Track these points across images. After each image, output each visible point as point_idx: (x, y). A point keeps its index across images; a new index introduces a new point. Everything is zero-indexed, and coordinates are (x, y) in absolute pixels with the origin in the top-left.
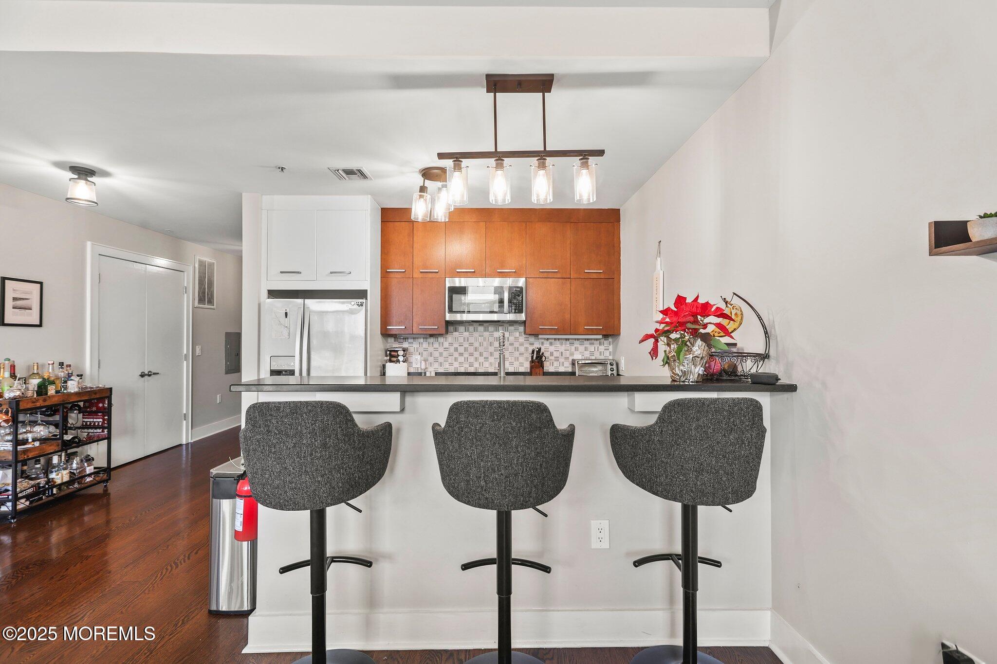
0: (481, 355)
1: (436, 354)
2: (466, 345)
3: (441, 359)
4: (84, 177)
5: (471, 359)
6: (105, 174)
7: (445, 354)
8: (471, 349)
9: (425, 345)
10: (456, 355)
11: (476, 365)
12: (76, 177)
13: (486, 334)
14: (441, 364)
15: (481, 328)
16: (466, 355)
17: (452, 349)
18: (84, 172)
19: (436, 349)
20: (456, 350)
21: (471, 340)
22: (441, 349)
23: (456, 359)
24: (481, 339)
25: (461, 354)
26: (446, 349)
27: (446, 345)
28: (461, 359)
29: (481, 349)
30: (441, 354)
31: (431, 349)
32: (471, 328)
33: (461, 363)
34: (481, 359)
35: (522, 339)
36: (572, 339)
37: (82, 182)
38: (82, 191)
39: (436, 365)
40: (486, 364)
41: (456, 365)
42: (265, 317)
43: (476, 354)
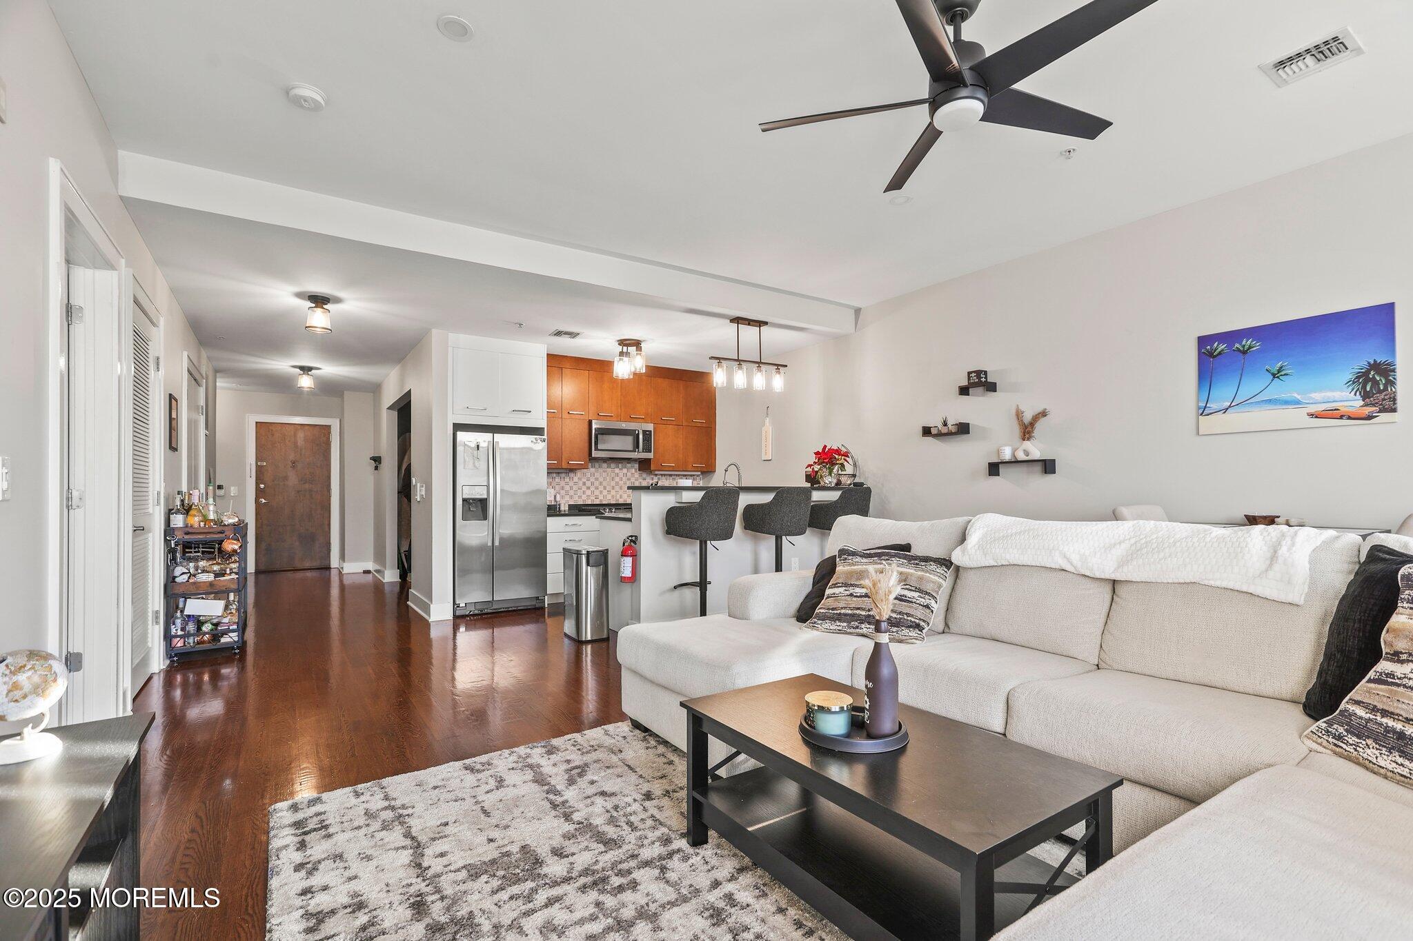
0: (605, 488)
1: (567, 488)
2: (592, 479)
3: (571, 493)
4: (319, 304)
5: (597, 492)
6: (338, 300)
7: (575, 488)
8: (597, 483)
9: (557, 480)
10: (584, 488)
11: (601, 497)
12: (314, 305)
13: (609, 470)
14: (571, 497)
15: (605, 465)
16: (592, 488)
17: (581, 483)
18: (319, 301)
19: (567, 484)
20: (584, 484)
21: (597, 475)
22: (571, 484)
23: (584, 492)
24: (604, 475)
25: (588, 488)
26: (576, 483)
27: (576, 479)
28: (589, 492)
29: (605, 483)
30: (571, 488)
31: (562, 483)
32: (597, 465)
33: (588, 496)
34: (605, 492)
35: (637, 475)
36: (674, 475)
37: (319, 310)
38: (319, 319)
39: (567, 498)
40: (609, 497)
41: (584, 497)
42: (459, 449)
43: (601, 488)
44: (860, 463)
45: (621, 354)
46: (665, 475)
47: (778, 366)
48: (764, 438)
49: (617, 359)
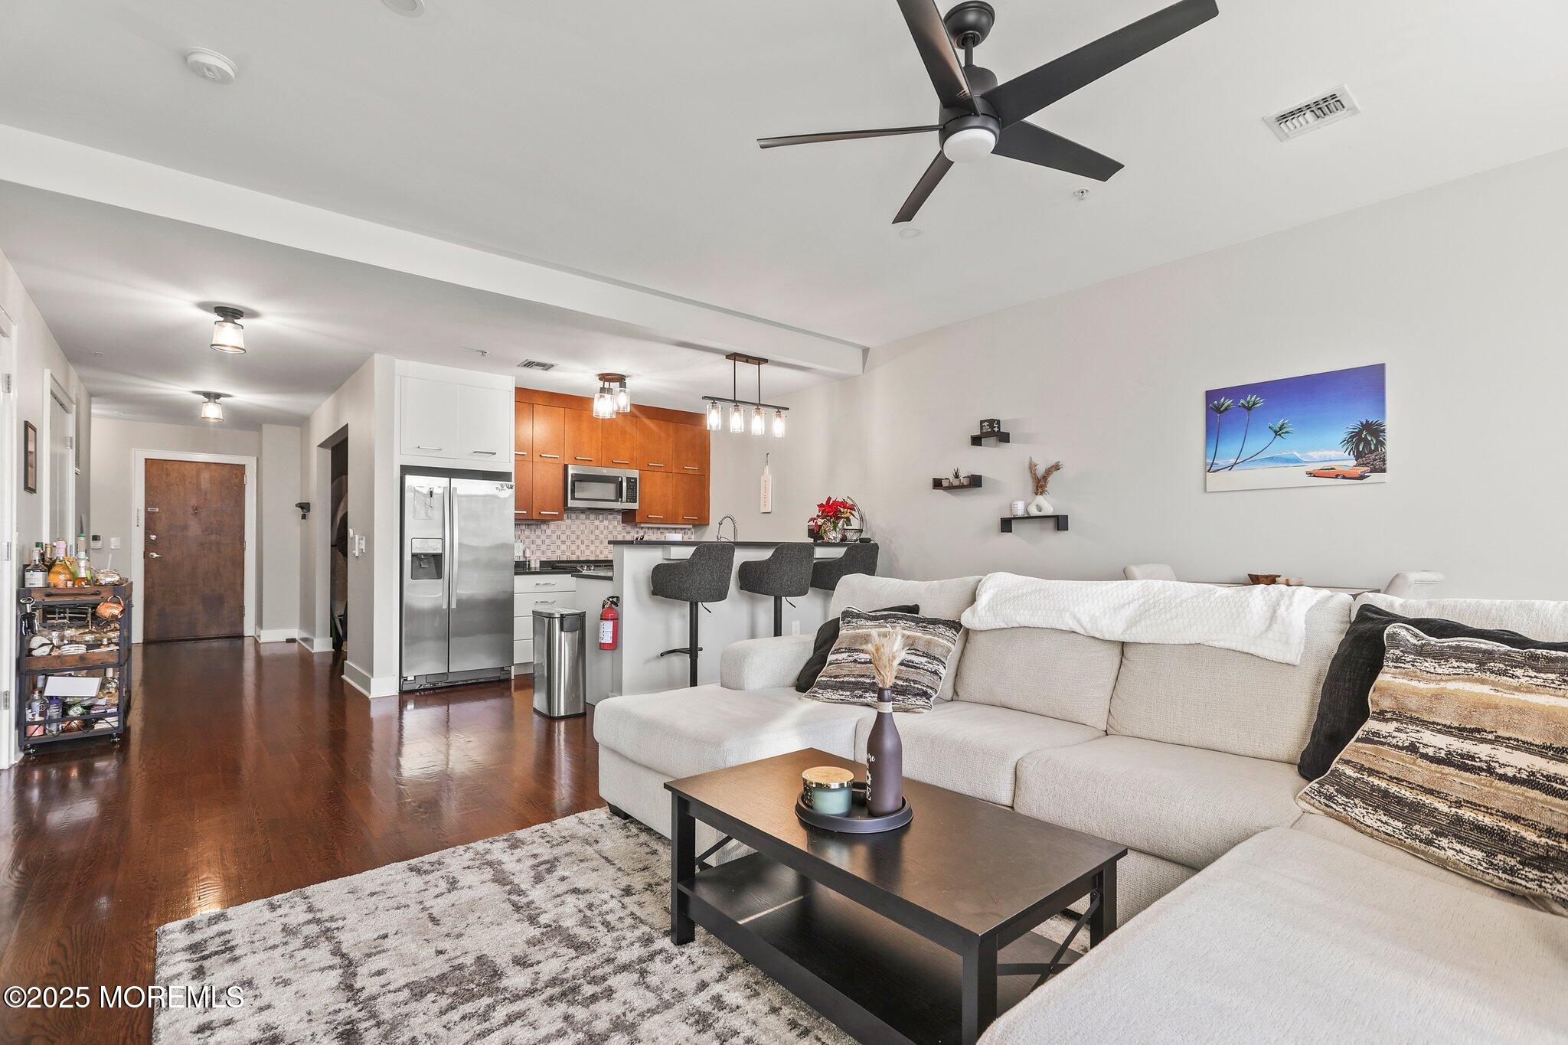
0: (583, 542)
1: (539, 542)
2: (568, 532)
3: (543, 547)
4: (230, 318)
5: (573, 547)
6: (254, 314)
7: (548, 542)
8: (573, 537)
9: (527, 532)
10: (558, 543)
11: (578, 553)
12: (222, 319)
13: (588, 522)
14: (543, 552)
15: (583, 516)
16: (568, 543)
17: (554, 537)
18: (229, 313)
19: (538, 537)
20: (559, 537)
21: (574, 527)
22: (543, 537)
23: (558, 547)
24: (582, 527)
25: (563, 542)
26: (549, 537)
27: (549, 532)
28: (563, 547)
29: (583, 537)
30: (543, 542)
31: (533, 536)
32: (573, 516)
33: (563, 551)
34: (583, 547)
35: (620, 528)
36: (662, 528)
37: (229, 326)
38: (229, 336)
39: (538, 553)
40: (588, 552)
41: (559, 553)
43: (578, 542)
44: (867, 517)
45: (603, 390)
46: (651, 528)
47: (779, 408)
48: (762, 488)
49: (597, 395)
